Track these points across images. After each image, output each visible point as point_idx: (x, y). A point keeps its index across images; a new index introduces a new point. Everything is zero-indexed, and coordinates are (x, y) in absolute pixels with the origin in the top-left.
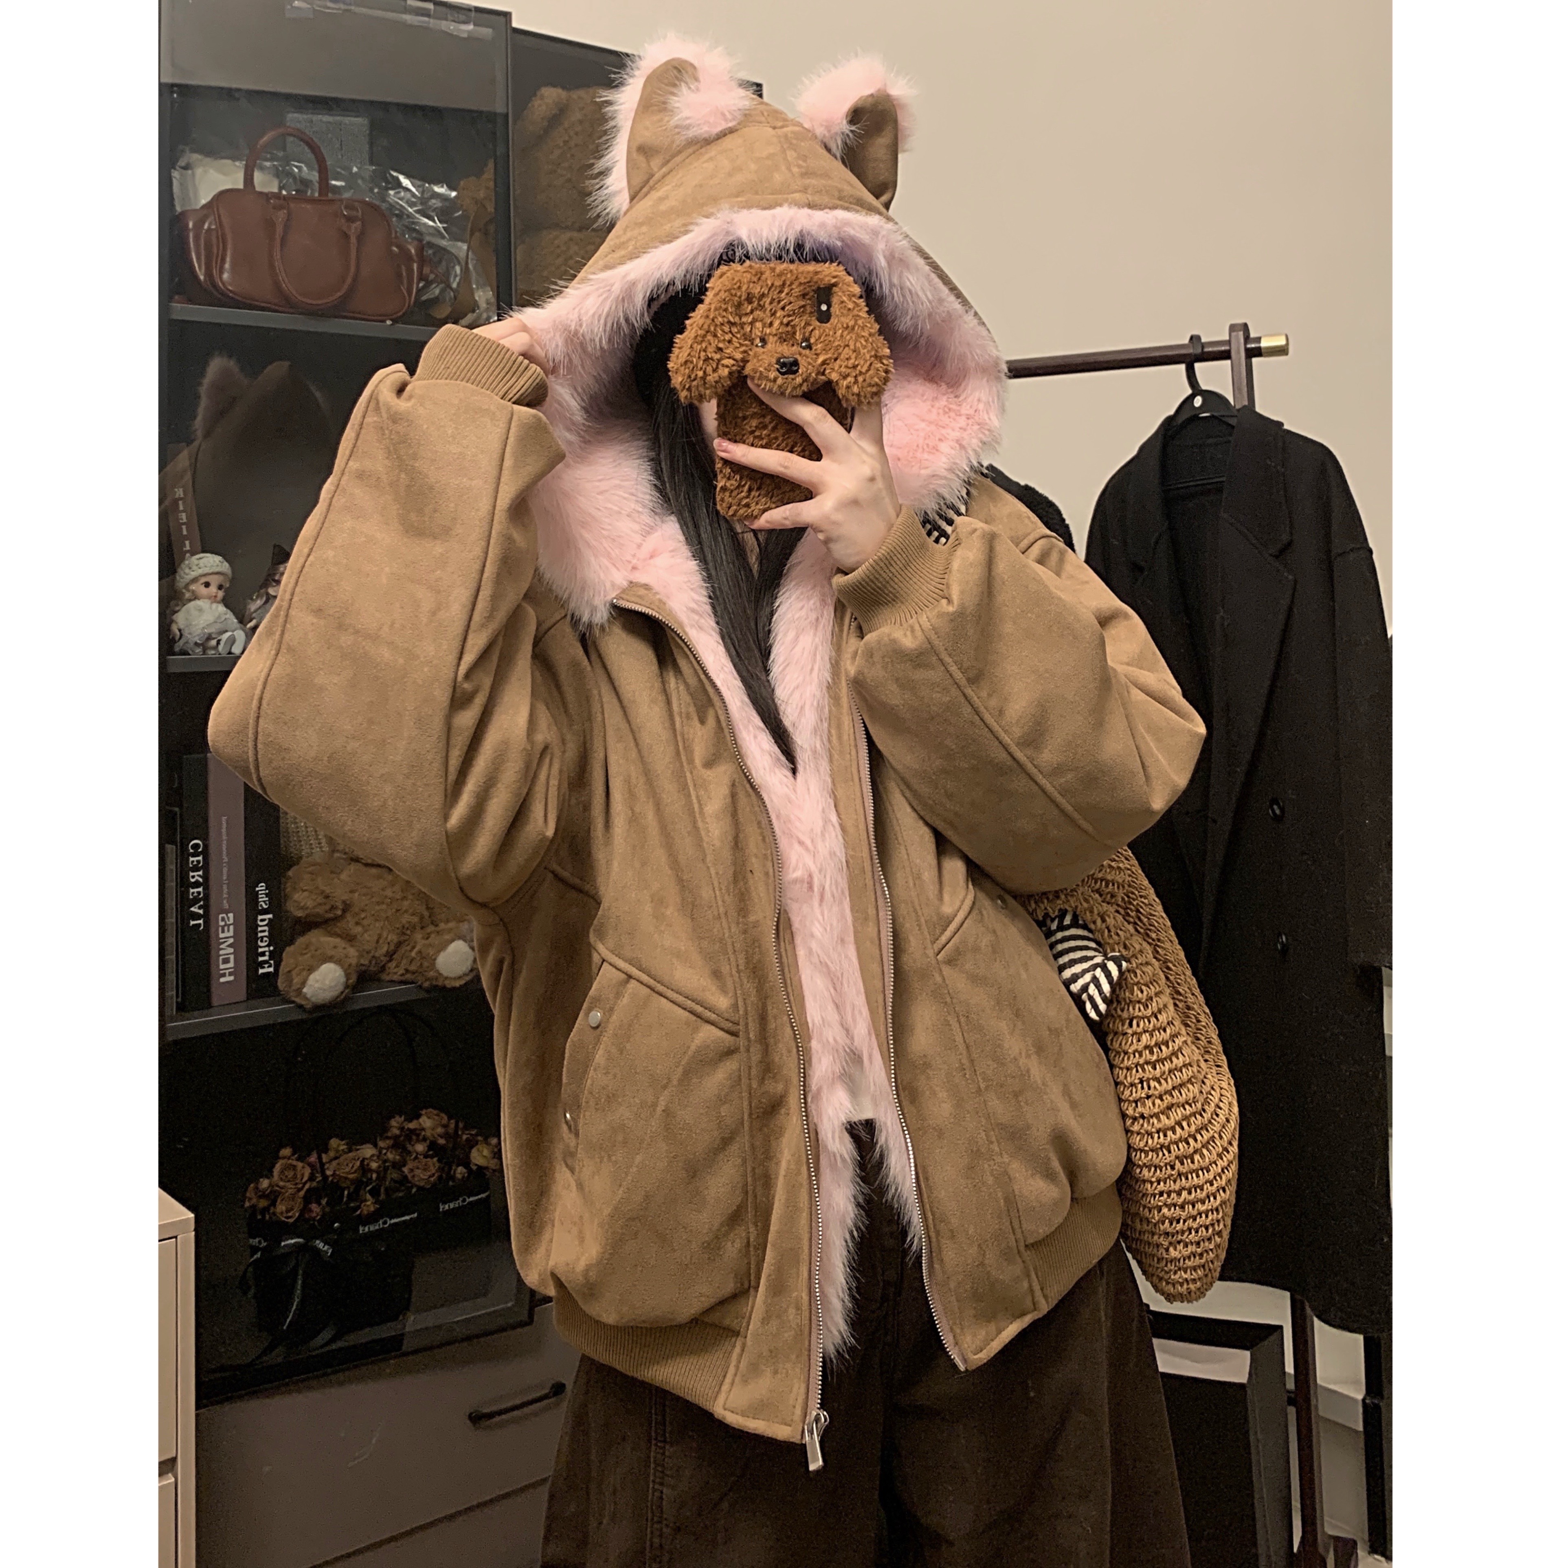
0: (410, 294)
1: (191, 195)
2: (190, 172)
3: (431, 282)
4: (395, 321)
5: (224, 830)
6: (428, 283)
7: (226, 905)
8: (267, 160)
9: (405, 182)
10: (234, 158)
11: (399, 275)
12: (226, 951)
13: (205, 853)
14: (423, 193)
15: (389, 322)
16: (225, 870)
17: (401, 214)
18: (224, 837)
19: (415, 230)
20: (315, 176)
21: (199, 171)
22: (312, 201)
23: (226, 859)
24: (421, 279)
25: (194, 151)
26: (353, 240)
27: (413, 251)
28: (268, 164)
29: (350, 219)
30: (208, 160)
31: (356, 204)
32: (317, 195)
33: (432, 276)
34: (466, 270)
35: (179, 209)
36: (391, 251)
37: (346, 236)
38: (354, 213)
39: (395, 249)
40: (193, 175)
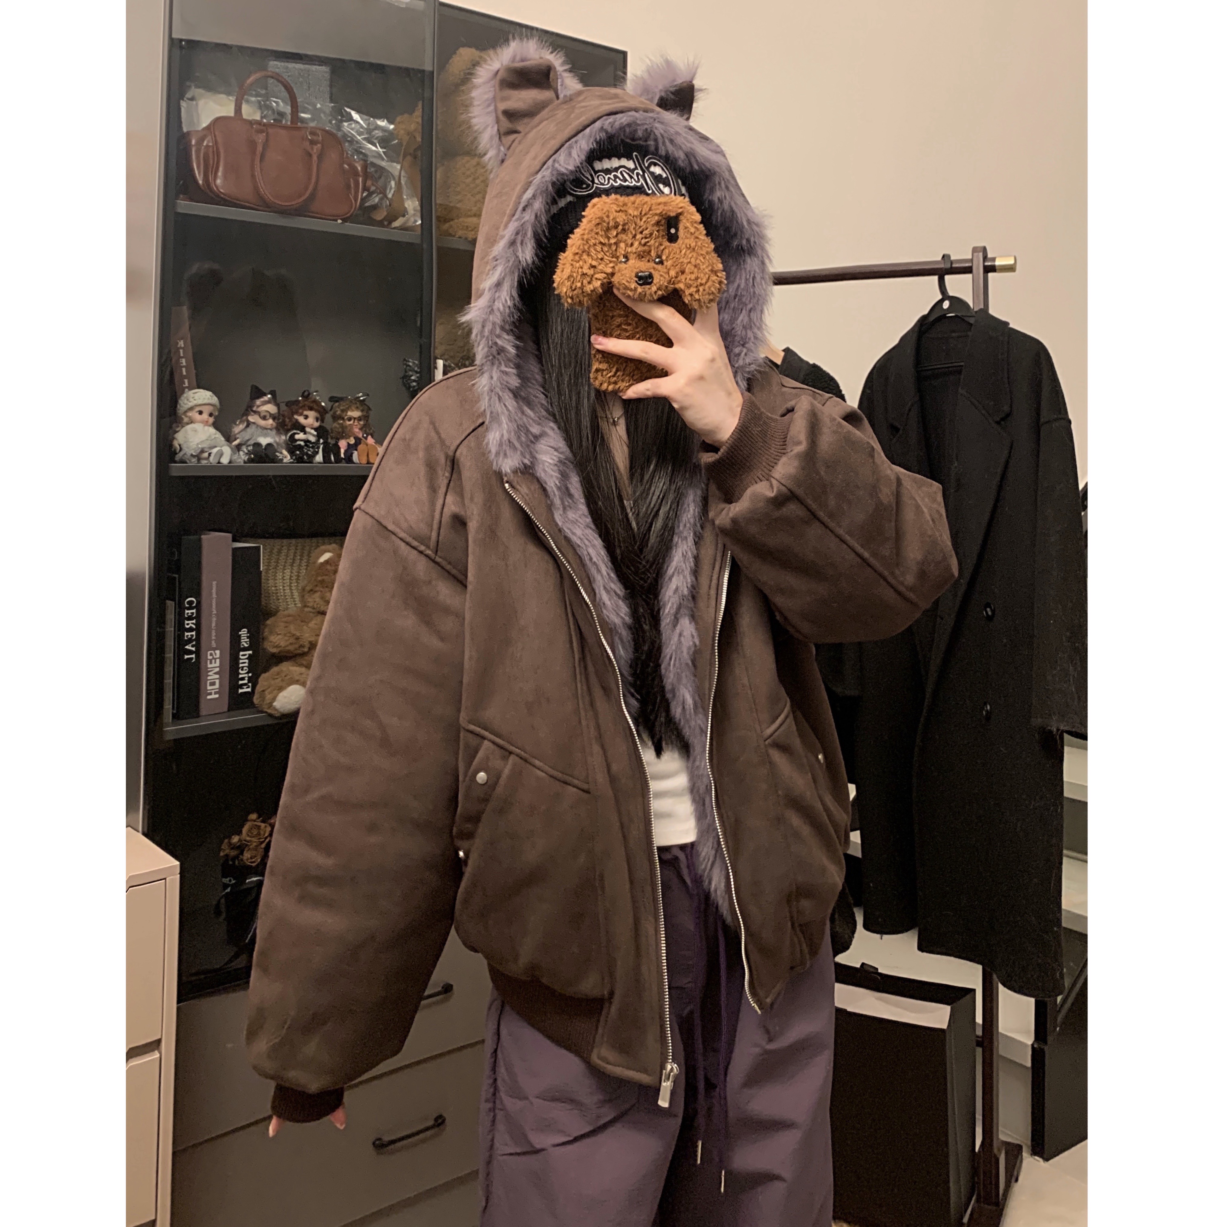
0: (356, 201)
1: (195, 121)
2: (194, 102)
3: (373, 193)
4: (344, 220)
5: (214, 591)
6: (370, 194)
7: (214, 644)
8: (252, 96)
9: (355, 116)
10: (229, 94)
11: (348, 187)
12: (213, 676)
13: (198, 607)
14: (368, 125)
15: (340, 221)
16: (214, 619)
17: (352, 141)
18: (214, 596)
19: (362, 153)
20: (288, 110)
21: (201, 103)
22: (285, 127)
23: (215, 612)
24: (365, 189)
25: (197, 87)
26: (315, 158)
27: (359, 168)
28: (253, 99)
29: (313, 143)
30: (209, 94)
31: (318, 132)
32: (289, 123)
33: (373, 188)
34: (398, 184)
35: (185, 130)
36: (343, 167)
37: (310, 155)
38: (315, 138)
39: (346, 166)
40: (197, 105)
